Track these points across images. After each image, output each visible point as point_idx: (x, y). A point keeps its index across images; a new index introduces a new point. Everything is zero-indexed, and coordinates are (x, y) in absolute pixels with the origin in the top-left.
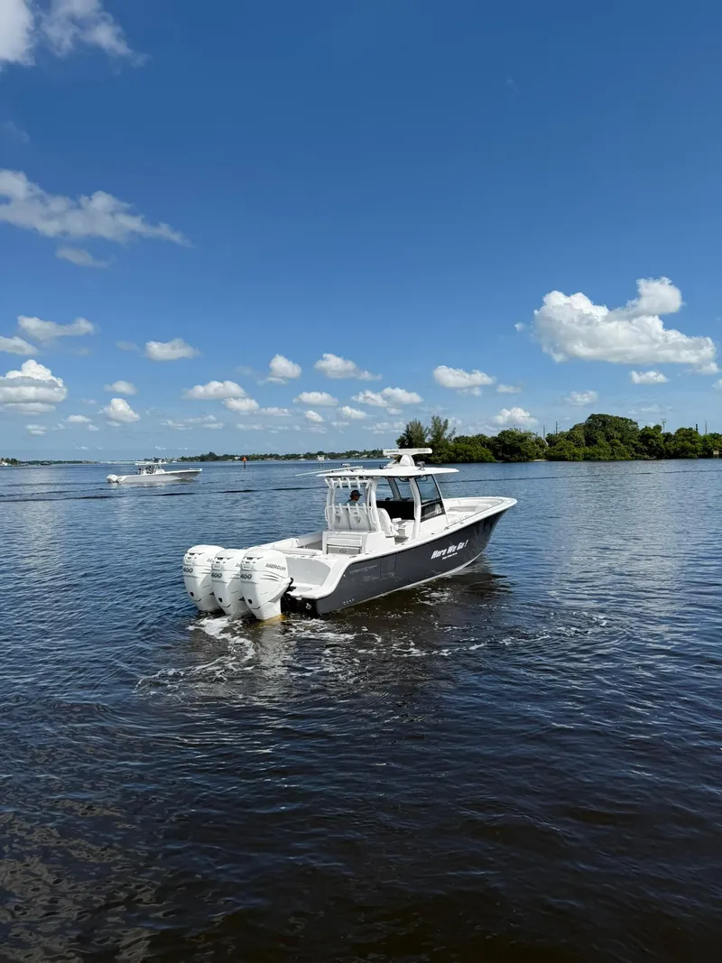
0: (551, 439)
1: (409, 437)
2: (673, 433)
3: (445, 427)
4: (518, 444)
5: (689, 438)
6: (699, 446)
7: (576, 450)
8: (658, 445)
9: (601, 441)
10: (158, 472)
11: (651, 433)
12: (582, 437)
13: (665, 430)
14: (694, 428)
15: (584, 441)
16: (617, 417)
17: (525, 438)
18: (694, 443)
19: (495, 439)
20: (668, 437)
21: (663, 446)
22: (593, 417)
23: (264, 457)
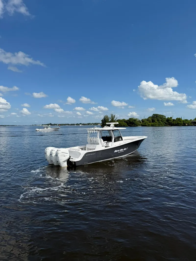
0: (143, 121)
1: (104, 119)
2: (175, 119)
3: (114, 117)
4: (134, 122)
5: (180, 120)
6: (182, 123)
7: (149, 124)
8: (171, 122)
9: (156, 121)
11: (169, 119)
12: (151, 120)
13: (173, 118)
14: (181, 118)
15: (151, 121)
16: (160, 115)
17: (136, 120)
18: (181, 122)
19: (127, 120)
20: (174, 120)
21: (172, 123)
22: (154, 115)
23: (65, 125)
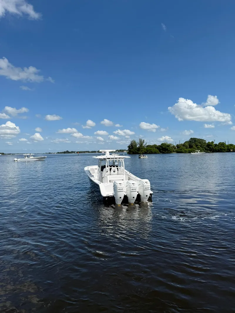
0: (178, 146)
1: (132, 145)
2: (217, 144)
3: (144, 142)
4: (167, 148)
5: (223, 145)
6: (226, 148)
7: (186, 150)
8: (213, 148)
9: (194, 146)
10: (31, 157)
11: (210, 144)
12: (188, 145)
13: (215, 143)
14: (224, 142)
15: (188, 146)
16: (199, 139)
17: (169, 146)
18: (224, 147)
19: (159, 146)
20: (216, 145)
21: (214, 148)
22: (191, 139)
23: (84, 152)
